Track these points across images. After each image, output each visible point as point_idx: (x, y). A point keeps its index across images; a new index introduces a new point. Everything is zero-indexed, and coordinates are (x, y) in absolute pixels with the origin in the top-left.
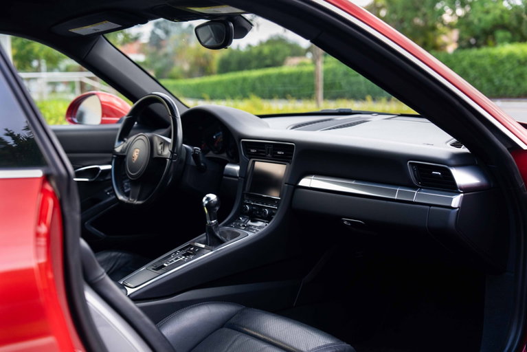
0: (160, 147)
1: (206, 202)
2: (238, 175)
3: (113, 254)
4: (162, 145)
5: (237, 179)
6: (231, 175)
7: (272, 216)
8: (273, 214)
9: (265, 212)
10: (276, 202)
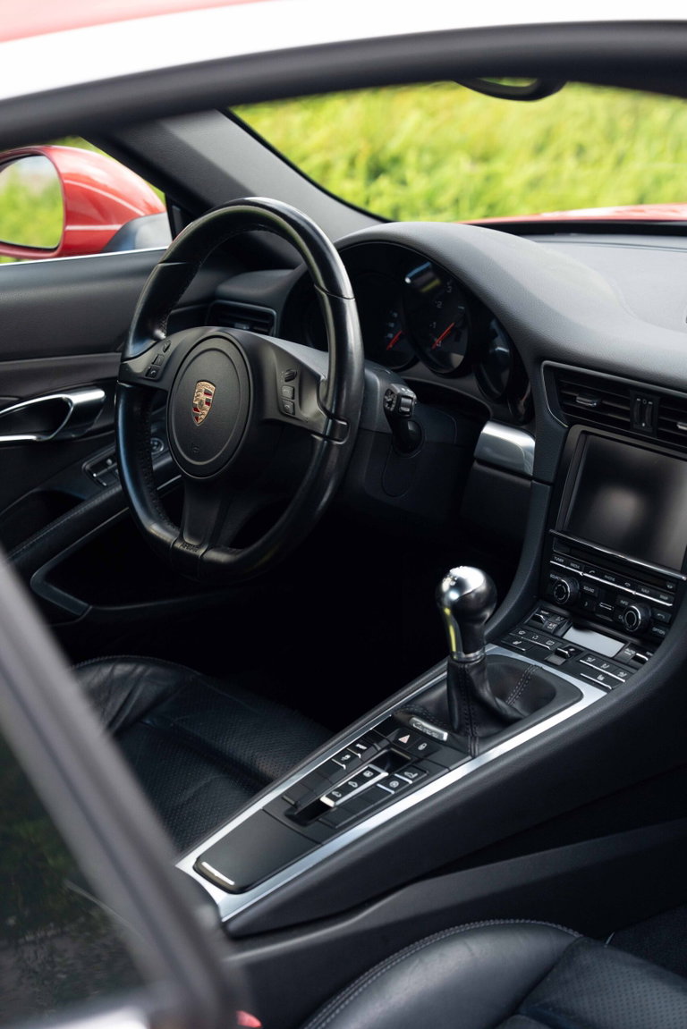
0: (286, 391)
1: (454, 596)
2: (530, 470)
3: (121, 669)
4: (295, 383)
5: (528, 483)
6: (505, 461)
7: (655, 629)
8: (659, 623)
9: (631, 618)
10: (670, 587)
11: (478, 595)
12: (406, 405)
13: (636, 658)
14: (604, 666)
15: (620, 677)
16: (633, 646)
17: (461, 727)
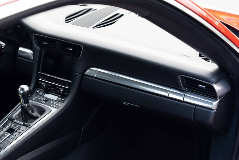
2: (32, 58)
5: (32, 61)
7: (65, 93)
8: (66, 92)
9: (60, 91)
10: (68, 84)
11: (27, 91)
12: (3, 47)
13: (62, 100)
14: (55, 102)
15: (59, 105)
16: (61, 97)
17: (25, 120)
